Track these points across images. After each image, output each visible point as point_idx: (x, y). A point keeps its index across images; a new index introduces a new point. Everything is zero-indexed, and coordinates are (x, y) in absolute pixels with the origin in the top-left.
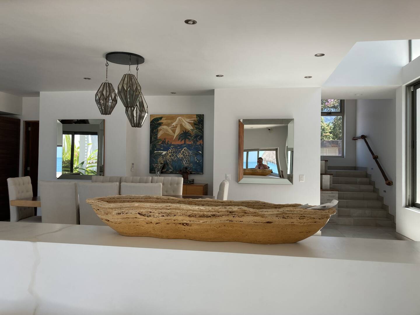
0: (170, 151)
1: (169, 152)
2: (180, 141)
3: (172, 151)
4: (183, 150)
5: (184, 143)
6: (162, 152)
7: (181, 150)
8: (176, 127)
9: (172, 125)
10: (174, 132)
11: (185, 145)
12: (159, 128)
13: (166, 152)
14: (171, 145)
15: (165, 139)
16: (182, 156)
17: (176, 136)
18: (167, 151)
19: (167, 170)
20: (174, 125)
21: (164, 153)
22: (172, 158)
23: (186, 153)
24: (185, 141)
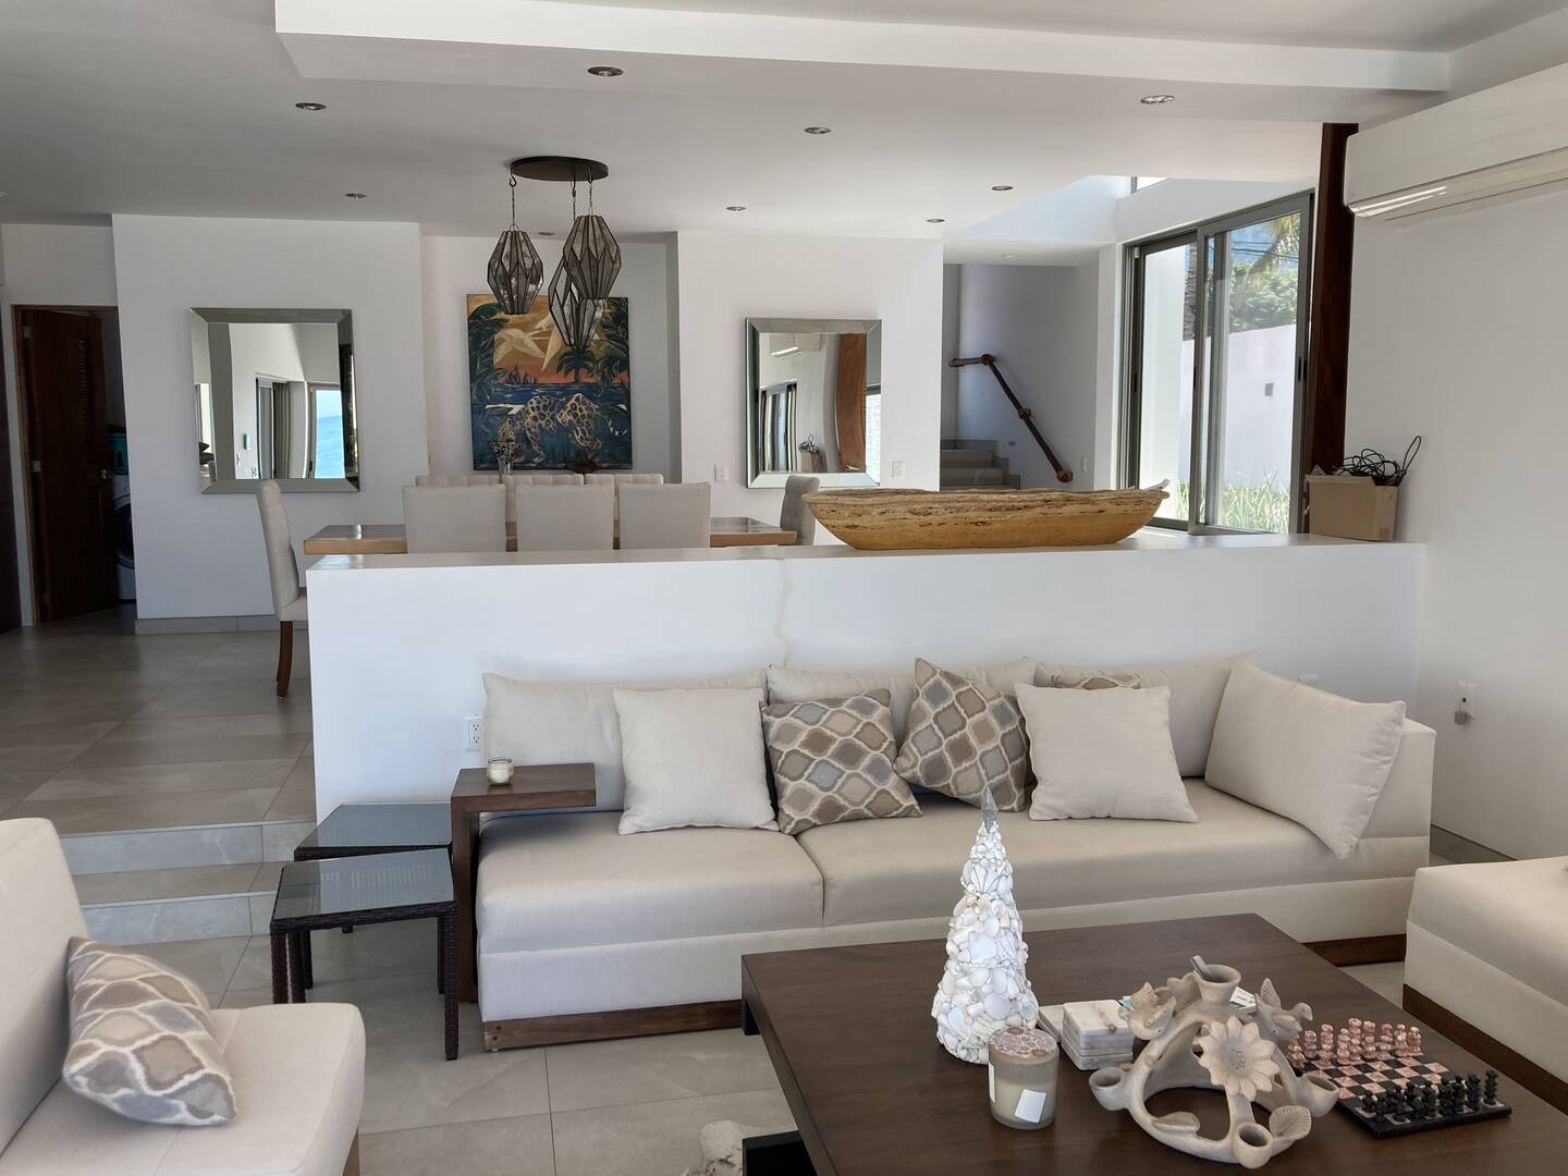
0: (535, 405)
1: (529, 406)
2: (562, 373)
3: (539, 403)
4: (573, 401)
5: (573, 380)
6: (509, 406)
7: (568, 400)
8: (549, 333)
9: (537, 327)
10: (543, 346)
11: (577, 387)
12: (496, 337)
13: (522, 406)
14: (536, 385)
15: (516, 369)
16: (571, 418)
17: (551, 360)
18: (526, 404)
19: (528, 460)
20: (541, 329)
21: (516, 409)
22: (540, 426)
23: (581, 410)
24: (576, 375)
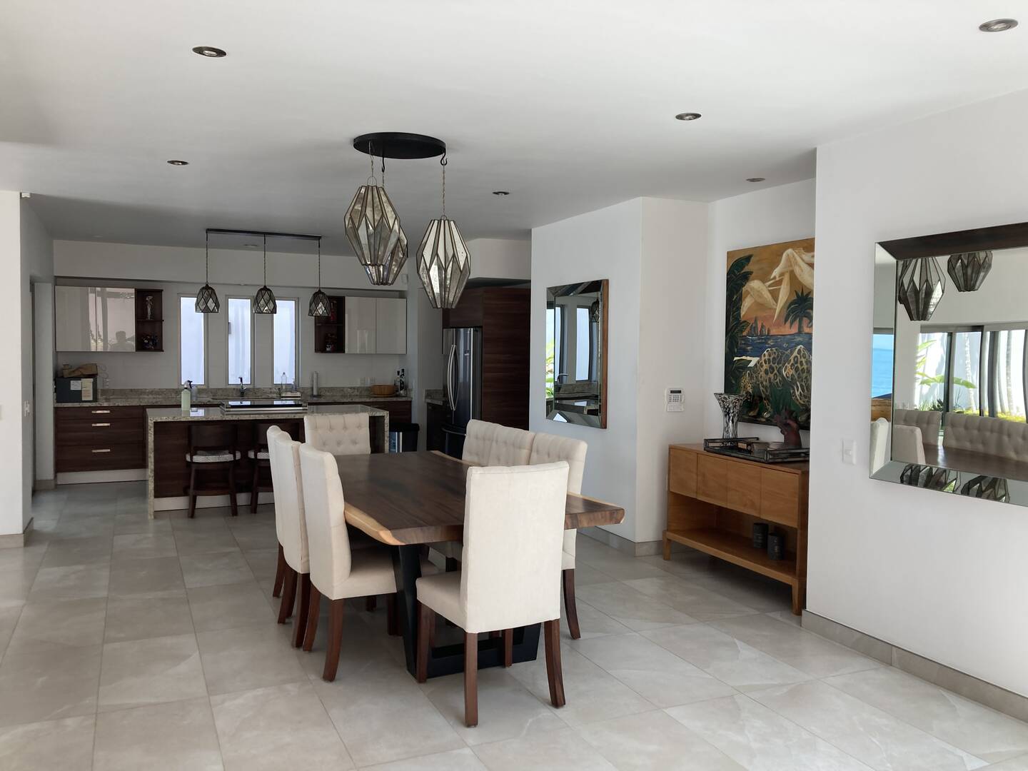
0: (767, 357)
1: (763, 358)
2: (788, 324)
3: (770, 355)
4: (795, 353)
5: (797, 331)
6: (749, 358)
7: (792, 353)
8: (780, 283)
9: (772, 277)
10: (775, 295)
12: (744, 289)
13: (758, 358)
15: (756, 320)
16: (792, 372)
17: (780, 311)
19: (760, 415)
20: (775, 278)
21: (754, 361)
22: (770, 378)
23: (802, 364)
24: (800, 327)
